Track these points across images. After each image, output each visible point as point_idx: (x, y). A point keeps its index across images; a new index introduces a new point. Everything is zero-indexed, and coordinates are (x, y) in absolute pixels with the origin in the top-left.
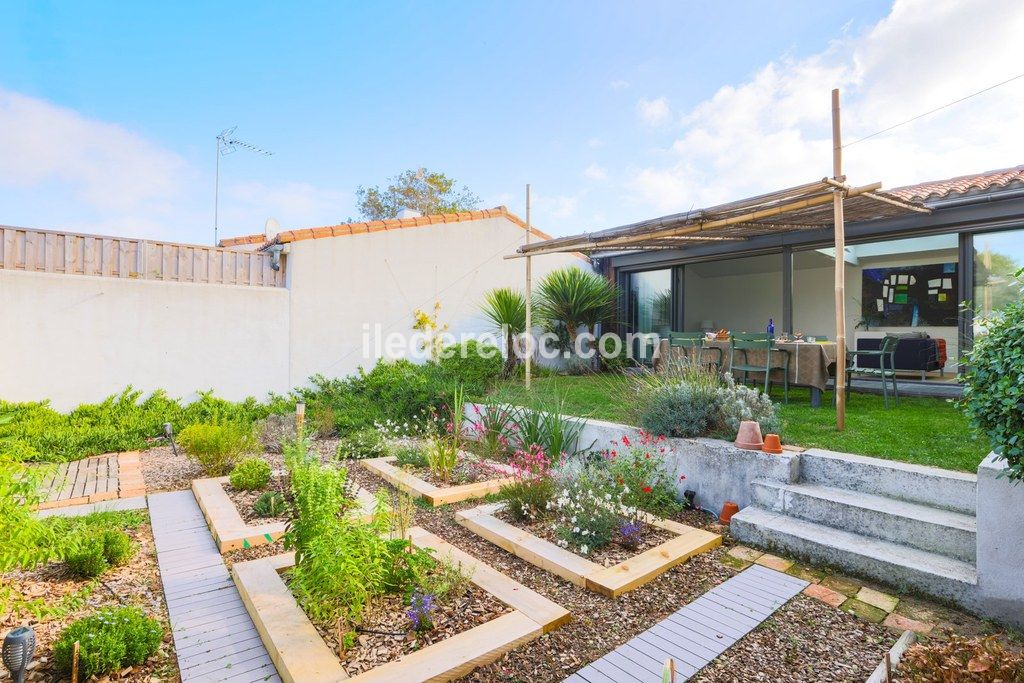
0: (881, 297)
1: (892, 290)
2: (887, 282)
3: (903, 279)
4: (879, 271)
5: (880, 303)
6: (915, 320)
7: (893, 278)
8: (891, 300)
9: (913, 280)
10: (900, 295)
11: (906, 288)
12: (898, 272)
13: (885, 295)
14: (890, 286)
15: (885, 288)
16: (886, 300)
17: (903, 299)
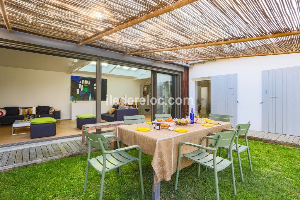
0: (78, 88)
1: (82, 86)
2: (80, 82)
3: (86, 82)
4: (78, 77)
5: (78, 91)
6: (90, 98)
7: (83, 81)
8: (82, 90)
9: (89, 83)
10: (85, 88)
11: (87, 85)
12: (85, 79)
13: (80, 88)
14: (82, 84)
15: (80, 85)
16: (80, 90)
17: (86, 90)
